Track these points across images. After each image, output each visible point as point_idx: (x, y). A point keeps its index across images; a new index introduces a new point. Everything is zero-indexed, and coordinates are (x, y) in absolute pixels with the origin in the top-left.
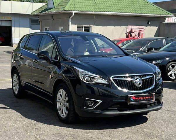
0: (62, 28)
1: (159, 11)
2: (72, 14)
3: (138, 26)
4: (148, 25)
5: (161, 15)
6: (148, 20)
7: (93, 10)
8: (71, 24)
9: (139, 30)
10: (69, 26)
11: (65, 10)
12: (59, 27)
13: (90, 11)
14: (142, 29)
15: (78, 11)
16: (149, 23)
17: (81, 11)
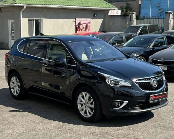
0: (13, 21)
1: (103, 4)
2: (23, 7)
3: (85, 19)
4: (94, 17)
5: (106, 8)
6: (94, 13)
7: (44, 3)
8: (22, 17)
9: (86, 22)
10: (20, 19)
11: (16, 4)
12: (9, 20)
13: (40, 4)
14: (89, 22)
15: (29, 4)
16: (96, 16)
17: (32, 4)
